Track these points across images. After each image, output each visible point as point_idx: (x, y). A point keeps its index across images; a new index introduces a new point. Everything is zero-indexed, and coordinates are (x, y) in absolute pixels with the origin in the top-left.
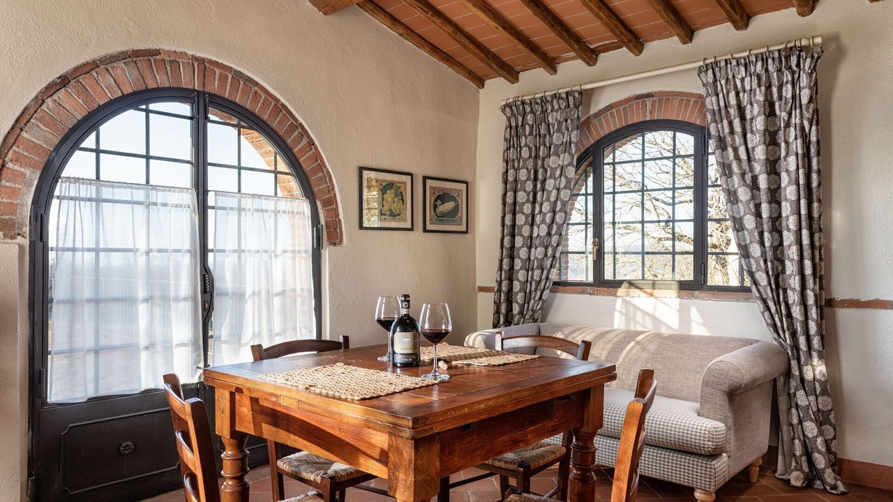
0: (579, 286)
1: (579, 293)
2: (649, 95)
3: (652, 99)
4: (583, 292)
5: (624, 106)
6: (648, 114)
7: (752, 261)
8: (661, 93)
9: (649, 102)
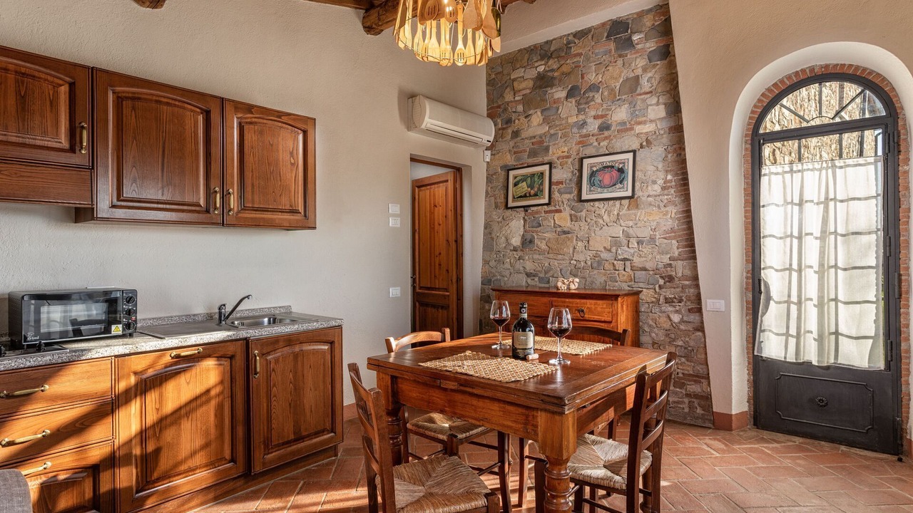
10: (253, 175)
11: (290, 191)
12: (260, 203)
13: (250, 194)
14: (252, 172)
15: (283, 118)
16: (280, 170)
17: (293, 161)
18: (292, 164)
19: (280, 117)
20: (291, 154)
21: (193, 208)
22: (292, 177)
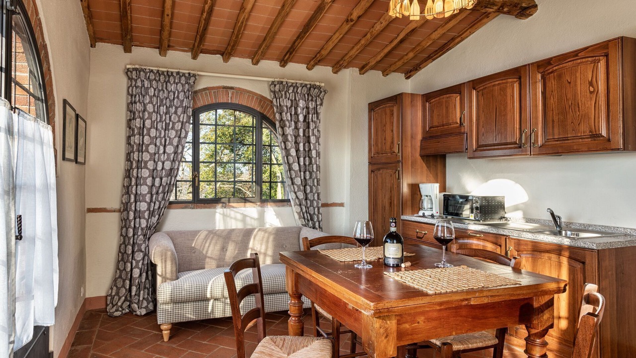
0: (184, 204)
1: (182, 208)
2: (232, 88)
3: (232, 90)
4: (186, 208)
5: (214, 91)
6: (230, 99)
7: (295, 186)
8: (239, 89)
9: (230, 92)
10: (553, 114)
11: (589, 118)
12: (559, 135)
13: (551, 128)
14: (553, 110)
15: (579, 55)
16: (578, 100)
17: (592, 89)
18: (591, 92)
19: (577, 55)
20: (591, 84)
21: (513, 146)
22: (591, 104)
